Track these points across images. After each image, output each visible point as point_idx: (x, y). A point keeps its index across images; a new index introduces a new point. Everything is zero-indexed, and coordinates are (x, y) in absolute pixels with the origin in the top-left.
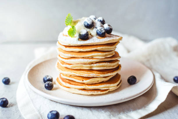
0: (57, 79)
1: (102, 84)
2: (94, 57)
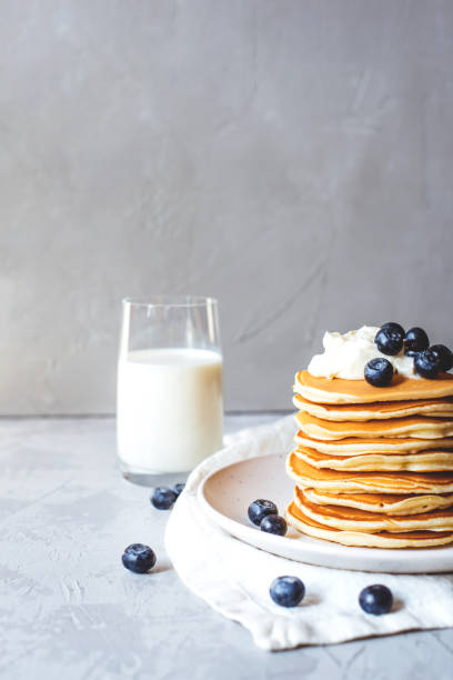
0: (291, 508)
1: (436, 517)
2: (412, 436)
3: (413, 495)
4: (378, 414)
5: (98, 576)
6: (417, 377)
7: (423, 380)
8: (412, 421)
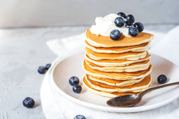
2: (127, 59)
3: (127, 80)
4: (114, 52)
5: (14, 110)
6: (130, 36)
8: (127, 54)
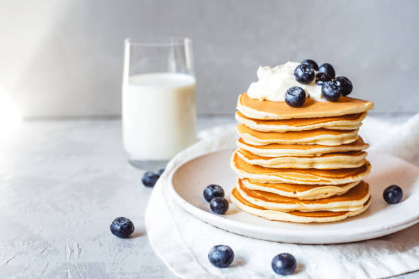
0: (234, 191)
1: (334, 201)
2: (318, 143)
3: (317, 186)
4: (293, 128)
5: (94, 240)
6: (324, 100)
7: (328, 102)
8: (318, 133)
